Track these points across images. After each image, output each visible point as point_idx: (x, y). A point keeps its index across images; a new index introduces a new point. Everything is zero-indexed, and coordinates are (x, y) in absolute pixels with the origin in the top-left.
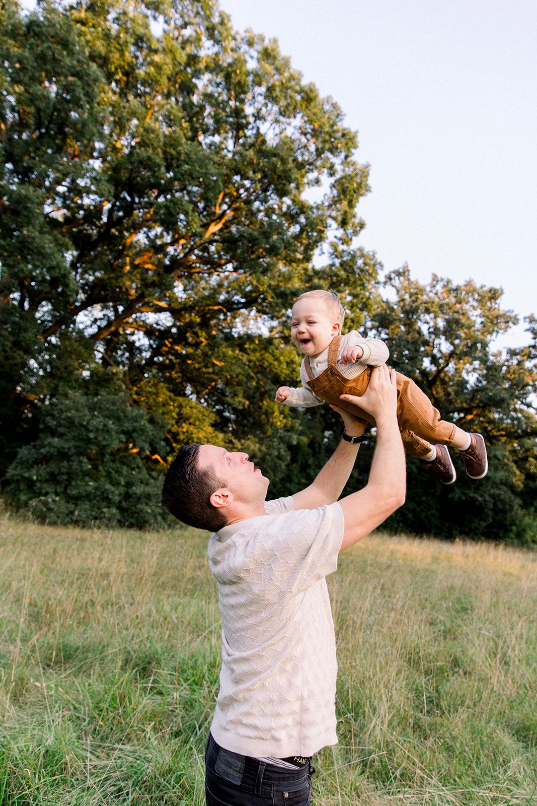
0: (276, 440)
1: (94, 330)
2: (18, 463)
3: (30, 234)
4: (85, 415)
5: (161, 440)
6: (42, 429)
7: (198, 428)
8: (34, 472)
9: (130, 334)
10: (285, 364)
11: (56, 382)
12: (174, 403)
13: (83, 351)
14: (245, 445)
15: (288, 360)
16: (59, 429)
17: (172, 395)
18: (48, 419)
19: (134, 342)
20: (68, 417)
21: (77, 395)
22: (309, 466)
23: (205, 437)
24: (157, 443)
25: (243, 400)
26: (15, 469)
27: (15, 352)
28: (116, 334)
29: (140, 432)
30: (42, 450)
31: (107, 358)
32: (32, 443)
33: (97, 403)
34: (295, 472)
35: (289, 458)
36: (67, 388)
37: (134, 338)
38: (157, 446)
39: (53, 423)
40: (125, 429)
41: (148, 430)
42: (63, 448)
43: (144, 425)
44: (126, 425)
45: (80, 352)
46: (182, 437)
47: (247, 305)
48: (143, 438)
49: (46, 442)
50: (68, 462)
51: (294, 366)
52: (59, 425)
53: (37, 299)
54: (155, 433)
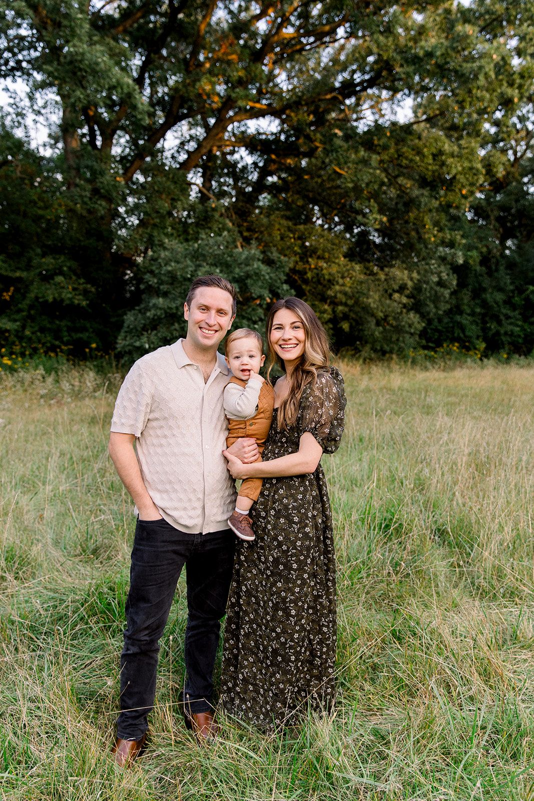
0: (433, 262)
1: (182, 157)
2: (126, 332)
3: (76, 49)
4: (187, 266)
5: (282, 283)
6: (144, 289)
7: (327, 261)
8: (145, 339)
9: (229, 154)
10: (431, 157)
11: (149, 231)
12: (294, 234)
13: (172, 187)
14: (391, 274)
15: (434, 151)
16: (161, 287)
17: (290, 224)
18: (147, 277)
19: (236, 163)
20: (169, 272)
21: (175, 245)
22: (484, 290)
23: (338, 272)
24: (279, 288)
25: (378, 217)
26: (125, 339)
27: (96, 203)
28: (211, 157)
29: (254, 278)
30: (148, 314)
31: (205, 191)
32: (137, 308)
33: (198, 249)
34: (466, 301)
35: (455, 283)
36: (163, 236)
37: (236, 156)
38: (279, 291)
39: (153, 281)
40: (236, 276)
41: (263, 273)
42: (171, 308)
43: (258, 268)
44: (237, 270)
45: (169, 188)
46: (309, 275)
47: (371, 83)
48: (260, 283)
49: (151, 304)
50: (179, 324)
51: (444, 157)
52: (161, 282)
53: (109, 131)
54: (273, 275)
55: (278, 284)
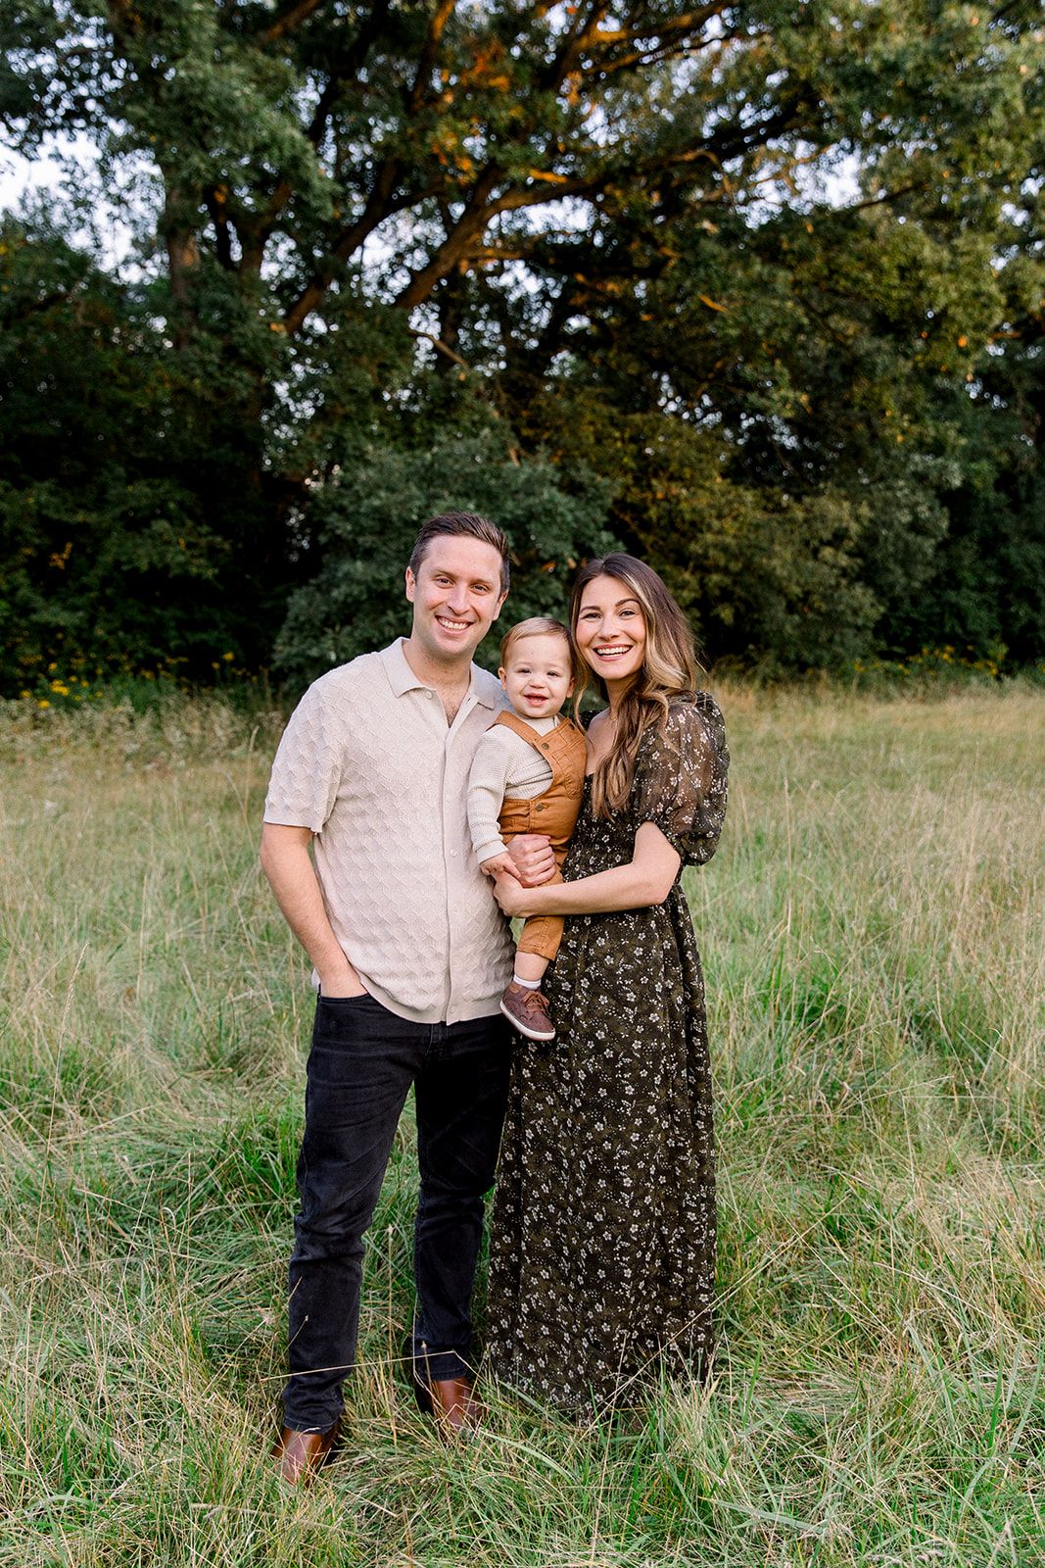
0: (901, 483)
1: (400, 282)
2: (292, 629)
3: (192, 73)
4: (411, 498)
5: (599, 530)
6: (326, 544)
7: (689, 484)
8: (329, 643)
9: (492, 274)
10: (895, 273)
11: (335, 428)
12: (623, 432)
13: (381, 342)
14: (816, 509)
15: (902, 260)
16: (361, 540)
17: (614, 411)
18: (333, 519)
19: (505, 290)
20: (376, 510)
21: (386, 456)
22: (1005, 539)
23: (711, 506)
24: (592, 539)
25: (791, 394)
26: (289, 642)
27: (231, 375)
28: (457, 280)
29: (544, 520)
30: (335, 593)
31: (445, 348)
32: (313, 581)
33: (432, 464)
34: (967, 562)
35: (945, 524)
36: (363, 439)
37: (506, 280)
38: (594, 545)
39: (345, 528)
40: (508, 516)
41: (560, 509)
42: (379, 582)
43: (551, 500)
44: (510, 505)
45: (374, 344)
46: (653, 513)
47: (775, 128)
48: (555, 530)
49: (340, 574)
50: (396, 612)
51: (921, 273)
52: (361, 531)
53: (257, 233)
54: (580, 514)
55: (591, 531)
